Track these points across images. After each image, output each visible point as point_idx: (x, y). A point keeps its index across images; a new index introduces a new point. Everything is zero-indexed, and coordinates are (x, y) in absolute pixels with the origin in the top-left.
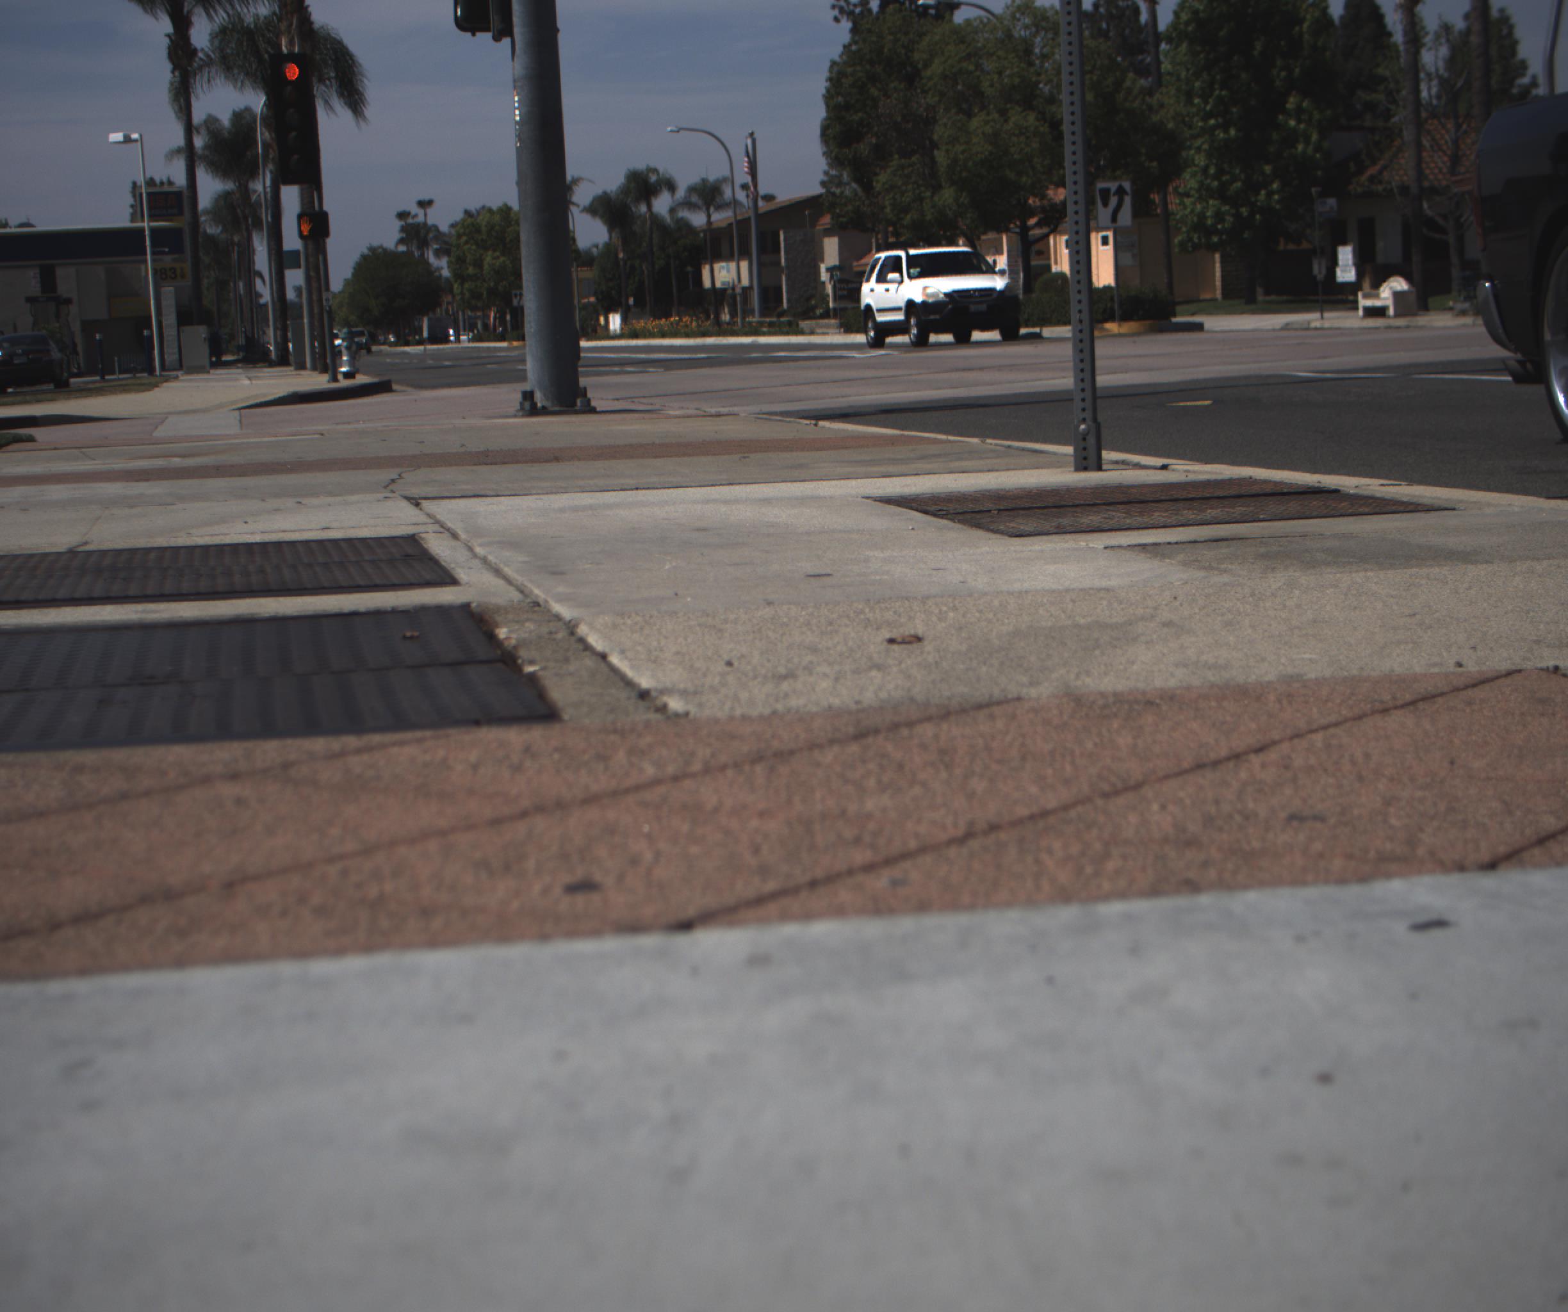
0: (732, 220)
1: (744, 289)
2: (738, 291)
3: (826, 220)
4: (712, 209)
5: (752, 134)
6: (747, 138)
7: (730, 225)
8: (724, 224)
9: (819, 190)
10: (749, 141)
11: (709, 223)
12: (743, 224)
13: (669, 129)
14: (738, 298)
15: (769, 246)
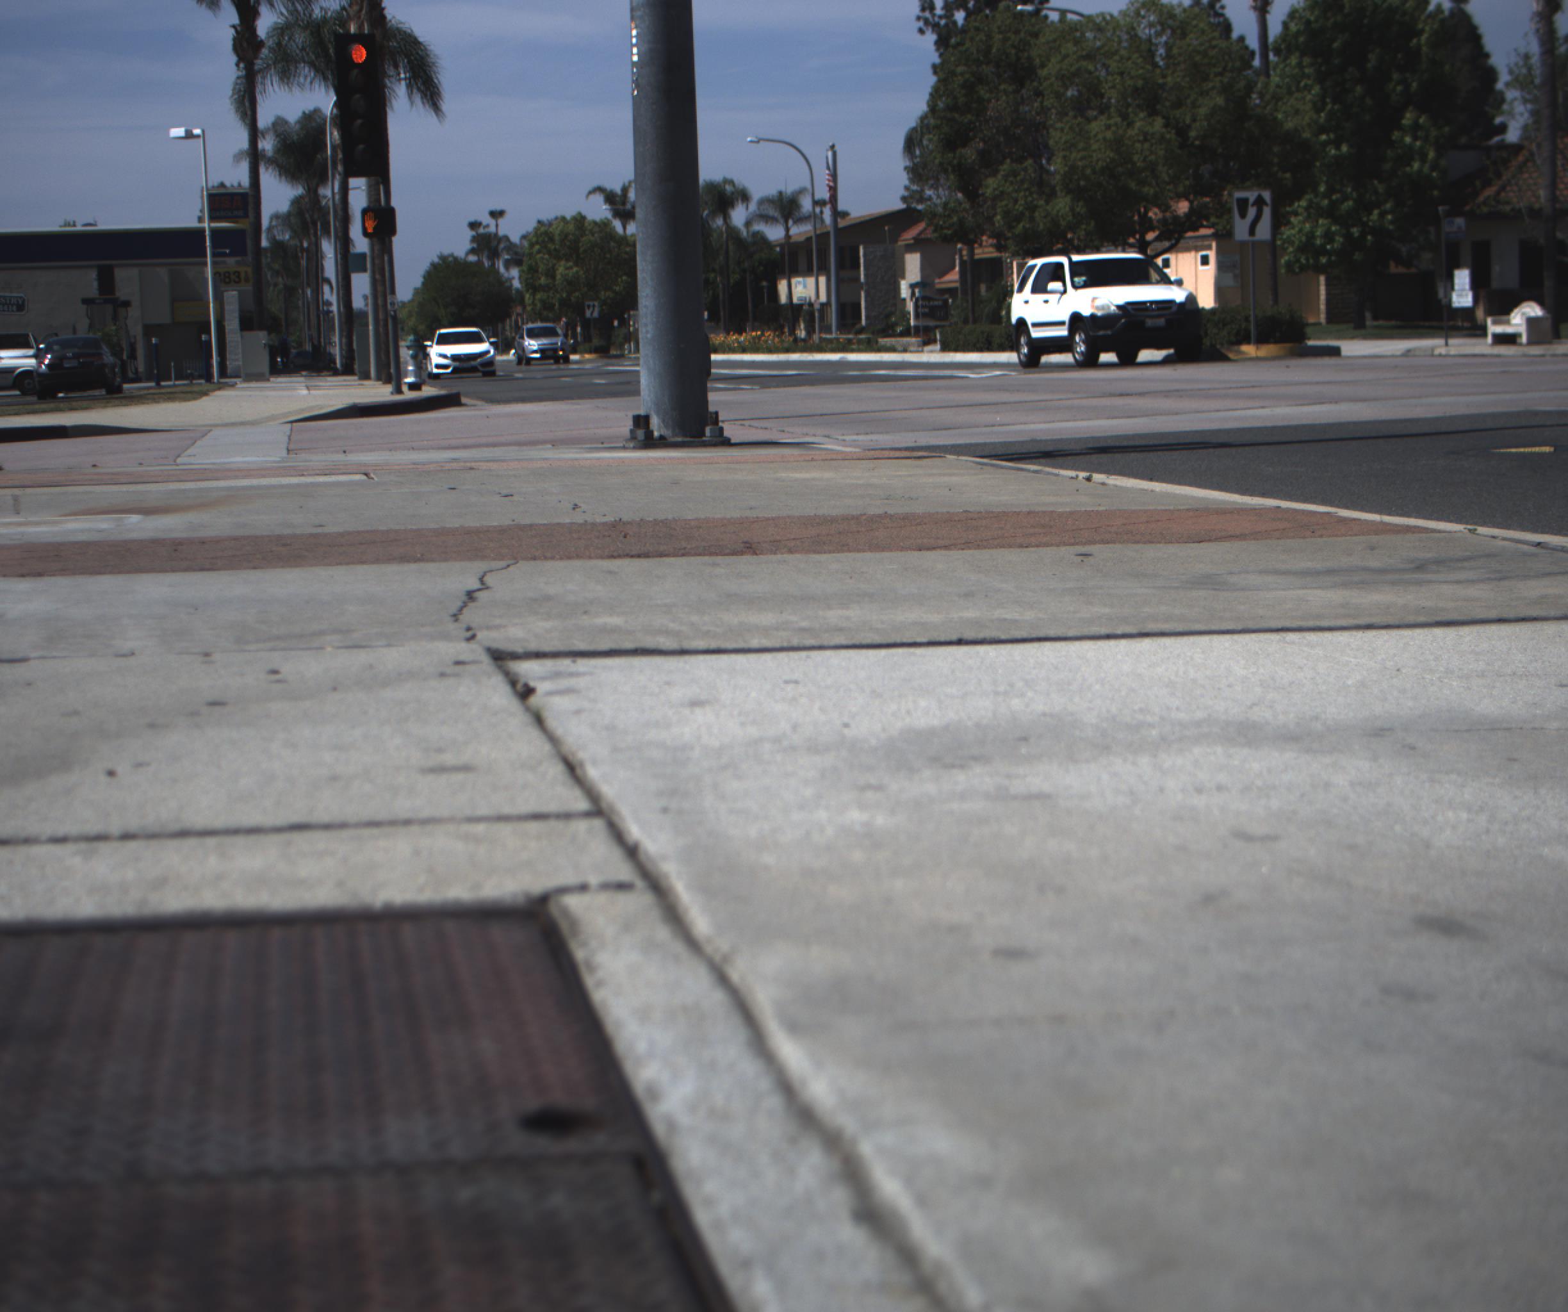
0: (812, 234)
1: (822, 305)
2: (817, 306)
3: (910, 235)
4: (790, 222)
5: (833, 147)
6: (827, 150)
7: (809, 239)
8: (802, 239)
9: (901, 206)
10: (830, 154)
11: (788, 236)
12: (823, 237)
13: (749, 139)
14: (817, 314)
15: (848, 261)
